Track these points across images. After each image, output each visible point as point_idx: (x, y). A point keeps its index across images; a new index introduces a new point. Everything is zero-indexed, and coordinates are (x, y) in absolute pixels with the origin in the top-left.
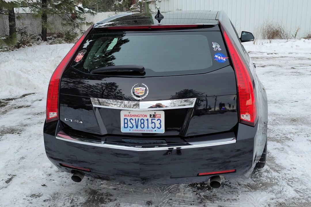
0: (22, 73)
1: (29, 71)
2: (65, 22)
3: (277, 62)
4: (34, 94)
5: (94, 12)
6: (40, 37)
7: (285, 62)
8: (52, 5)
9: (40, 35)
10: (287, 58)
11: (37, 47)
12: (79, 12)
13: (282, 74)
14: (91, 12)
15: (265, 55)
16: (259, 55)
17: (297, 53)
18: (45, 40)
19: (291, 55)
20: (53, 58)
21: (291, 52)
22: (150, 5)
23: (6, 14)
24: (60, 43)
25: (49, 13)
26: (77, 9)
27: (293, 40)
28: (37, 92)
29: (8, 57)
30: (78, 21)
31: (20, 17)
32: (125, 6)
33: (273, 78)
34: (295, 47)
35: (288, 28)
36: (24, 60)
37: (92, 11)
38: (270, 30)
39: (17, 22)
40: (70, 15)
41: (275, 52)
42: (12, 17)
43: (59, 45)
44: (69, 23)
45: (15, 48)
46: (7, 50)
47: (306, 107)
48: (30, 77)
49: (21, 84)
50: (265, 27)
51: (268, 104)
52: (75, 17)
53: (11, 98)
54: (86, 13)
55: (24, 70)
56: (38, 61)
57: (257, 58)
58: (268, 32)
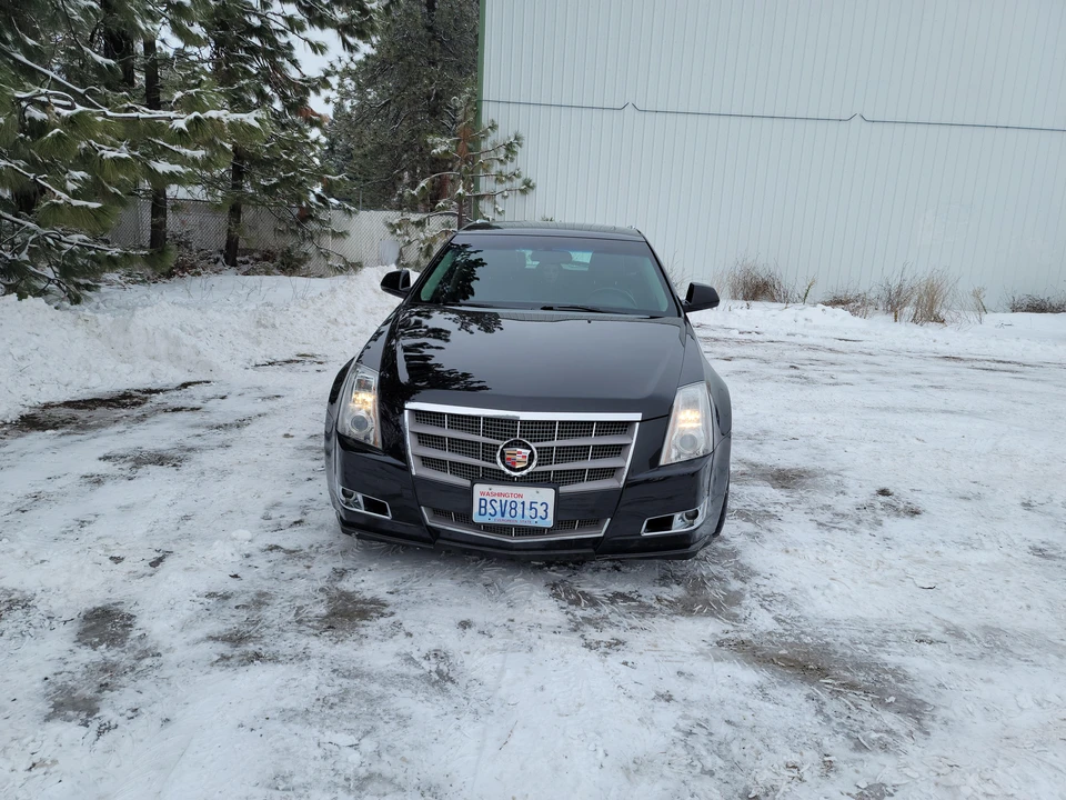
0: (182, 335)
1: (201, 331)
2: (282, 227)
3: (759, 352)
4: (208, 382)
5: (353, 209)
6: (221, 257)
7: (777, 352)
8: (255, 185)
9: (221, 251)
10: (783, 345)
11: (215, 279)
12: (318, 206)
13: (769, 378)
14: (344, 209)
15: (735, 334)
16: (721, 334)
17: (805, 336)
18: (234, 264)
19: (791, 339)
20: (254, 307)
21: (793, 332)
22: (481, 203)
23: (148, 198)
24: (267, 273)
25: (249, 204)
26: (312, 198)
27: (800, 305)
28: (216, 379)
29: (148, 297)
30: (314, 226)
31: (179, 206)
32: (423, 200)
33: (747, 385)
34: (801, 321)
35: (790, 279)
36: (187, 306)
37: (347, 206)
38: (749, 279)
39: (170, 216)
40: (296, 211)
41: (757, 330)
42: (159, 205)
43: (266, 278)
44: (292, 230)
45: (160, 277)
46: (143, 281)
47: (815, 451)
48: (201, 345)
49: (179, 358)
50: (737, 273)
51: (732, 441)
52: (306, 216)
53: (154, 388)
54: (333, 208)
55: (189, 328)
56: (220, 311)
57: (716, 340)
58: (745, 284)
